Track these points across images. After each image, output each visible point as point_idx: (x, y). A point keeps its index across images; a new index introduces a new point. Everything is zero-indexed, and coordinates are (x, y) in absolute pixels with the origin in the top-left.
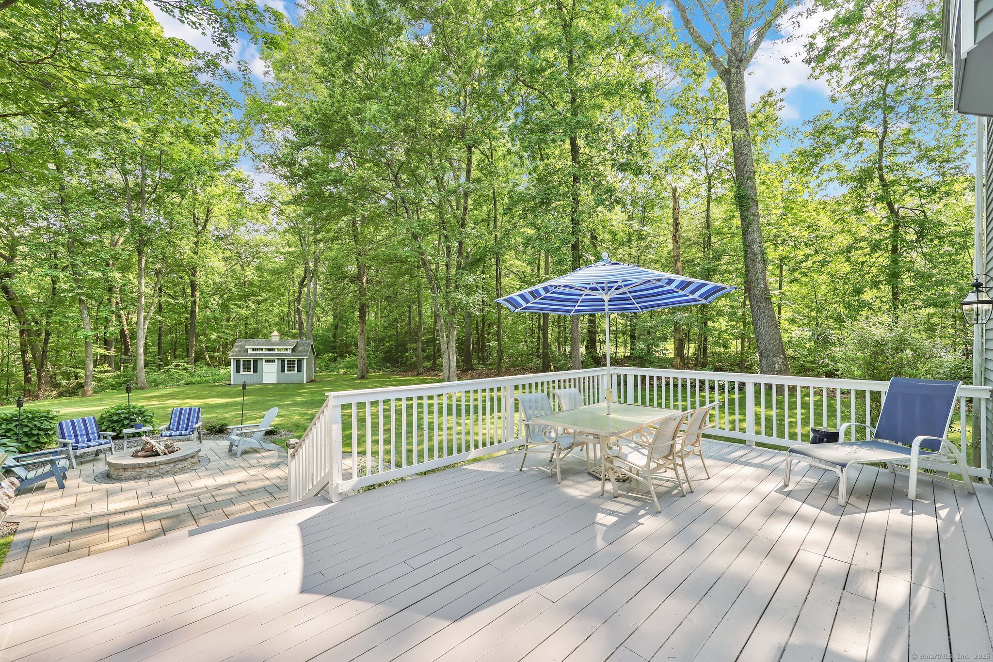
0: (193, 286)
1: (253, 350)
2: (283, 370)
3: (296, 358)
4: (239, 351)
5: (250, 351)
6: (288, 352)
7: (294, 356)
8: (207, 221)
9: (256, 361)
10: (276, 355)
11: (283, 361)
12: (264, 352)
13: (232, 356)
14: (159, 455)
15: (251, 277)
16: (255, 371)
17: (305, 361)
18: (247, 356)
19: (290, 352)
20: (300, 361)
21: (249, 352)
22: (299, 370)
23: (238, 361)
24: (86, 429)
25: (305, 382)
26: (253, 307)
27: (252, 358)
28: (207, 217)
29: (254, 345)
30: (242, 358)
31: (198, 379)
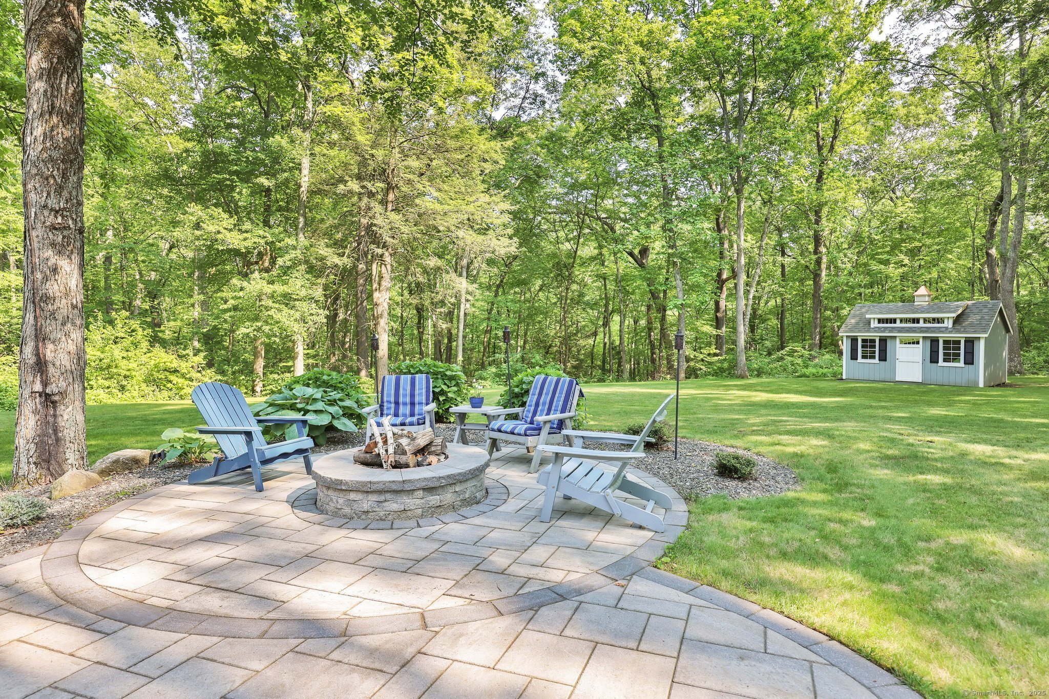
0: (817, 240)
1: (880, 321)
2: (934, 359)
3: (961, 336)
4: (857, 323)
5: (874, 324)
6: (945, 325)
7: (960, 332)
8: (835, 138)
9: (883, 341)
10: (921, 330)
11: (934, 342)
12: (898, 324)
13: (846, 332)
14: (381, 466)
15: (904, 215)
16: (883, 358)
17: (982, 342)
18: (868, 331)
19: (949, 324)
20: (970, 342)
21: (872, 326)
22: (970, 360)
23: (854, 340)
24: (412, 395)
25: (981, 385)
26: (906, 261)
27: (876, 336)
28: (835, 133)
29: (881, 313)
30: (861, 335)
31: (814, 371)
